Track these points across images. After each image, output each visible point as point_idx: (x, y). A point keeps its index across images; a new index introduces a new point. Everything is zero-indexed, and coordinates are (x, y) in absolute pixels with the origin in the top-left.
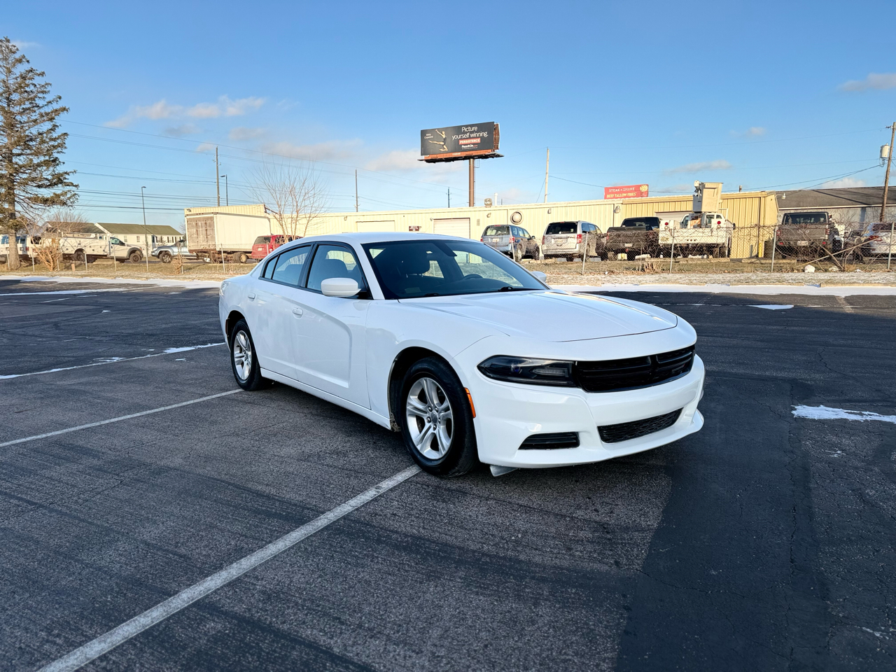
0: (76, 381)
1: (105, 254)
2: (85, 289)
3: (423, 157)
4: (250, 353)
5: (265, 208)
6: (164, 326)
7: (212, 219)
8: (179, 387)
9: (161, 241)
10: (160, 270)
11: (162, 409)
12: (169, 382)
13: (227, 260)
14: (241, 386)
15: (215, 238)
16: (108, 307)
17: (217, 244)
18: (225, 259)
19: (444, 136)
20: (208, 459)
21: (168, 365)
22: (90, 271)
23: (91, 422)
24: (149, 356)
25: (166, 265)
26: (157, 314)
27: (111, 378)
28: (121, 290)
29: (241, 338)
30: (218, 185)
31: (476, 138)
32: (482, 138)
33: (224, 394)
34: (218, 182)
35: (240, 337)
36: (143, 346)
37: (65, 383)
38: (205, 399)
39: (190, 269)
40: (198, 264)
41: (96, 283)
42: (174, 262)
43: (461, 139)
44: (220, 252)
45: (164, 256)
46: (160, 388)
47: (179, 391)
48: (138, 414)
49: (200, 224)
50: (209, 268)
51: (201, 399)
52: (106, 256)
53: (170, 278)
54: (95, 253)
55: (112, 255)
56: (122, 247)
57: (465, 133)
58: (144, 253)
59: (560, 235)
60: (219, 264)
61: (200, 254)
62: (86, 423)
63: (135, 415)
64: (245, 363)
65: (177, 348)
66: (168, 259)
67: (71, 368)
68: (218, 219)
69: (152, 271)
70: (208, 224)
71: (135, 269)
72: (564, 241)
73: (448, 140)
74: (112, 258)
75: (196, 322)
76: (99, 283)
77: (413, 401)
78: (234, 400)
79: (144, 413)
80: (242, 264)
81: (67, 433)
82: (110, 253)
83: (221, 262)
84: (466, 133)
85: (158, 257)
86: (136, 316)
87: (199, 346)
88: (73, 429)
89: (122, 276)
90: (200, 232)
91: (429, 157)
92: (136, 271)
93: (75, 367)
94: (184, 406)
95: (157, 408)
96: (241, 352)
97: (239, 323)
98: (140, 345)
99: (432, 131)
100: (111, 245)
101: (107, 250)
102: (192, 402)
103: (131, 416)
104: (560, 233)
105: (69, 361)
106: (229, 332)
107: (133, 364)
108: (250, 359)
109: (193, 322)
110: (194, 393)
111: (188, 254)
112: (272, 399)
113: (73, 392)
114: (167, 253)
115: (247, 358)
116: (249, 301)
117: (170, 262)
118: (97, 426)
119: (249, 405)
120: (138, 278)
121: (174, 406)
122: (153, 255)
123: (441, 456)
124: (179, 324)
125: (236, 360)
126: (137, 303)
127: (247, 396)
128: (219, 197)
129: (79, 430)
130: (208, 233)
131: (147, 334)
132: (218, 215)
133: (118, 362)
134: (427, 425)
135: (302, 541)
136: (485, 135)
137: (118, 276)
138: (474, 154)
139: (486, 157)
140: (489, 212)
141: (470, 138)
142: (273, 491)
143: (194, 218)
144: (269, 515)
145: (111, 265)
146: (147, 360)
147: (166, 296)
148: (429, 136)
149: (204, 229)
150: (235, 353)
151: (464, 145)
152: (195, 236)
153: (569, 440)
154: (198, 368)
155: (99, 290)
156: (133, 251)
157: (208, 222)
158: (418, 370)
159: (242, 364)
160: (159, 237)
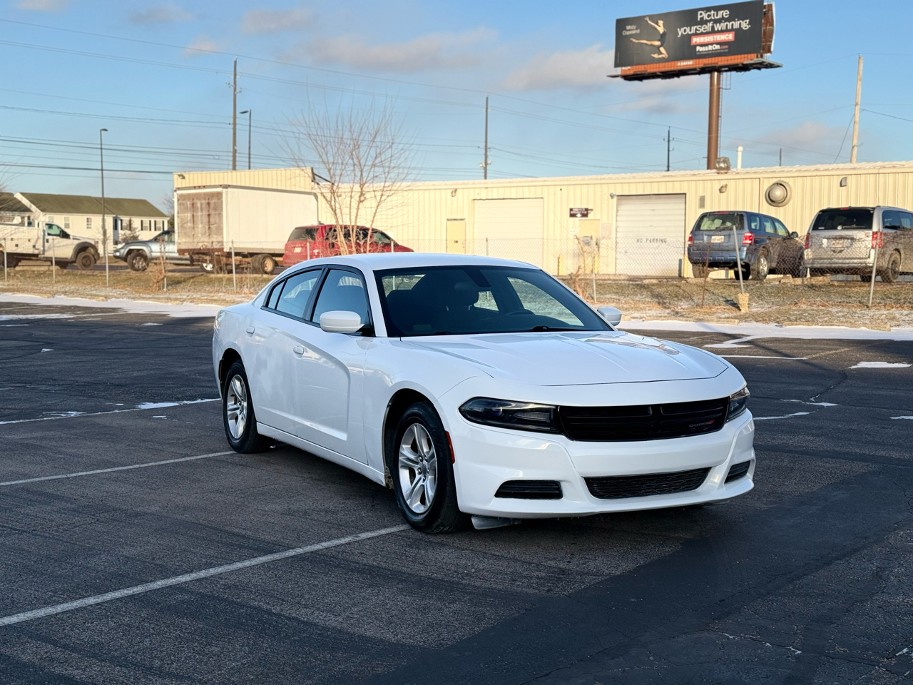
0: (29, 435)
1: (36, 252)
2: (7, 313)
3: (619, 71)
4: (245, 404)
5: (314, 174)
6: (136, 374)
7: (219, 195)
8: (157, 446)
9: (130, 227)
10: (129, 282)
11: (137, 466)
12: (144, 441)
13: (240, 269)
14: (234, 447)
15: (222, 229)
16: (49, 343)
17: (225, 240)
18: (237, 267)
19: (661, 30)
20: (186, 509)
21: (142, 423)
22: (11, 282)
23: (56, 474)
24: (117, 411)
25: (138, 274)
26: (125, 356)
27: (71, 434)
28: (65, 316)
29: (237, 385)
30: (234, 129)
31: (727, 31)
32: (738, 32)
33: (211, 455)
34: (235, 124)
35: (235, 384)
36: (109, 400)
37: (16, 437)
38: (188, 459)
39: (179, 282)
40: (191, 274)
41: (24, 304)
42: (152, 268)
43: (696, 34)
44: (229, 255)
45: (134, 258)
46: (134, 446)
47: (157, 450)
48: (109, 470)
49: (199, 205)
50: (210, 282)
51: (183, 459)
52: (36, 255)
53: (144, 298)
54: (19, 250)
55: (48, 254)
56: (65, 241)
57: (703, 22)
58: (101, 251)
59: (840, 231)
60: (227, 276)
61: (195, 257)
62: (51, 475)
63: (106, 471)
64: (240, 417)
65: (155, 402)
66: (141, 264)
67: (17, 421)
68: (229, 197)
69: (115, 283)
70: (212, 206)
71: (86, 281)
72: (847, 242)
73: (669, 38)
74: (49, 260)
75: (184, 369)
76: (28, 305)
77: (406, 450)
78: (222, 461)
79: (116, 469)
80: (265, 276)
81: (32, 482)
82: (44, 251)
83: (230, 272)
84: (706, 22)
85: (125, 259)
86: (95, 358)
87: (185, 402)
88: (37, 479)
89: (65, 293)
90: (198, 219)
91: (628, 70)
92: (89, 284)
93: (21, 421)
94: (162, 465)
95: (130, 465)
96: (235, 404)
97: (235, 365)
98: (104, 397)
99: (638, 21)
100: (47, 237)
101: (39, 245)
102: (172, 461)
103: (102, 471)
104: (839, 228)
105: (12, 414)
106: (222, 377)
107: (98, 420)
108: (245, 412)
109: (179, 370)
110: (176, 453)
111: (176, 255)
112: (268, 462)
113: (26, 447)
114: (140, 254)
115: (242, 411)
116: (247, 336)
117: (144, 269)
118: (64, 478)
119: (240, 467)
120: (92, 296)
121: (150, 464)
122: (116, 257)
123: (426, 509)
124: (158, 372)
125: (229, 413)
126: (94, 339)
127: (239, 458)
128: (235, 151)
129: (44, 481)
130: (212, 220)
131: (112, 385)
132: (229, 189)
133: (76, 417)
134: (418, 477)
135: (267, 563)
136: (745, 25)
137: (57, 293)
138: (720, 64)
139: (745, 68)
140: (724, 183)
141: (713, 32)
142: (249, 533)
143: (189, 195)
144: (241, 547)
145: (45, 272)
146: (116, 415)
147: (139, 329)
148: (631, 30)
149: (205, 213)
150: (229, 404)
151: (702, 45)
152: (190, 225)
153: (550, 490)
154: (182, 427)
155: (30, 316)
156: (83, 248)
157: (212, 202)
158: (409, 416)
159: (236, 419)
160: (126, 219)
